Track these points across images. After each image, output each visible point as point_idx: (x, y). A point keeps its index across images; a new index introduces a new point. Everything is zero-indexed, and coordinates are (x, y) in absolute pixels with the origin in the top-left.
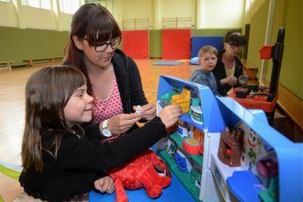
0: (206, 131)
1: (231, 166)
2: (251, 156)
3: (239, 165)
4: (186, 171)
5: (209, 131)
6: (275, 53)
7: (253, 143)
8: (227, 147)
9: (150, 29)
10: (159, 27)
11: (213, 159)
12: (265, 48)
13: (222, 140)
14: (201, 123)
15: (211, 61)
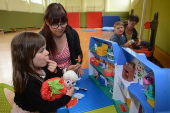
0: (116, 64)
1: (129, 81)
2: (139, 76)
3: (133, 80)
4: (104, 85)
5: (118, 65)
6: (152, 26)
7: (140, 69)
8: (127, 72)
9: (80, 11)
10: (85, 10)
11: (119, 78)
12: (147, 23)
13: (124, 68)
14: (113, 61)
15: (121, 29)
